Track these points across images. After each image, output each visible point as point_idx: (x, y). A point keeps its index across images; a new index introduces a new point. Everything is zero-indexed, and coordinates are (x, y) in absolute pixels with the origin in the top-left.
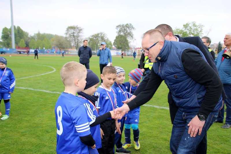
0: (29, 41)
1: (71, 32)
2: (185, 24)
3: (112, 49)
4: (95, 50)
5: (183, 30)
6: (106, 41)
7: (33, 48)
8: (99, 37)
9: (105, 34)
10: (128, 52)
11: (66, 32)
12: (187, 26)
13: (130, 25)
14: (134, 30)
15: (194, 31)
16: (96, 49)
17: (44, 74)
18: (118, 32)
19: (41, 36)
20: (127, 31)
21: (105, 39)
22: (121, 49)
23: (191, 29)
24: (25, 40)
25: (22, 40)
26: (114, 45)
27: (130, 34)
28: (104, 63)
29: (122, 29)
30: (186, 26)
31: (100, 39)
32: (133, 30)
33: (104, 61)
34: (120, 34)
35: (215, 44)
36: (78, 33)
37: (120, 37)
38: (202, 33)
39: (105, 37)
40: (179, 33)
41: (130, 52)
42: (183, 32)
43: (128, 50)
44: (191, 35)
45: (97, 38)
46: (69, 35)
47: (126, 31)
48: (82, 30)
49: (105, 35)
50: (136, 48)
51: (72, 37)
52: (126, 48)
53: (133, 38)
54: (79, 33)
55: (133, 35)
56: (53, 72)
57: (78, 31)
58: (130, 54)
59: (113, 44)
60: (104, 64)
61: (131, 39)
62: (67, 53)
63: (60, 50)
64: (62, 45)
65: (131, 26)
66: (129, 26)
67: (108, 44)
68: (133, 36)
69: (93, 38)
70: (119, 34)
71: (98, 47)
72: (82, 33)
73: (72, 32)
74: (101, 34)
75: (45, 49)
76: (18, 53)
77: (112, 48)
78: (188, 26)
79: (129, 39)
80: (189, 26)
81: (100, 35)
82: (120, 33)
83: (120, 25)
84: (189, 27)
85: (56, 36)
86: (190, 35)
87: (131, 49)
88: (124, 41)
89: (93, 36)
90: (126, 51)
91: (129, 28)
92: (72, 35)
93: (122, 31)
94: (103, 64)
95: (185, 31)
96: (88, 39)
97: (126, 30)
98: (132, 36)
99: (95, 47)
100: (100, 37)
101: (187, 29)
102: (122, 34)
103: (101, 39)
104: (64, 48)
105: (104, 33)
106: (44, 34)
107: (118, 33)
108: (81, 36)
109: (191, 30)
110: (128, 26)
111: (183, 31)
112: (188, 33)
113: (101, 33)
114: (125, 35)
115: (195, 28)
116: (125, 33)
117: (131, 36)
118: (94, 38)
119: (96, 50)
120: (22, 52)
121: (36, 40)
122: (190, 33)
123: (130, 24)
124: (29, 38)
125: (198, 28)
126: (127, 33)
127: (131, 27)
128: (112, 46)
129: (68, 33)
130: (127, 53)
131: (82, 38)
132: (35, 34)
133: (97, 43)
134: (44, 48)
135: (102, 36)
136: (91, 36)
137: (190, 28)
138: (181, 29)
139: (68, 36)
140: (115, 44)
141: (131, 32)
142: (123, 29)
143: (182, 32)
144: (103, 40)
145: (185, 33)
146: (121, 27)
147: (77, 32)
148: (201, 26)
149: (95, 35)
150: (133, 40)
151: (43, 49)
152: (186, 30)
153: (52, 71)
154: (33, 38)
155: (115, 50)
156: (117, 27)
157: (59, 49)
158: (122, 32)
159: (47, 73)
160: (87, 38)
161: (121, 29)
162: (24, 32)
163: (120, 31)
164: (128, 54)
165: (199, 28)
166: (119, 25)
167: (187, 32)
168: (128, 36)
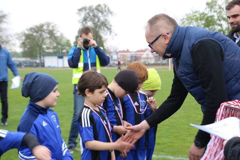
4: (38, 58)
5: (206, 12)
6: (58, 38)
8: (44, 31)
9: (56, 25)
12: (214, 3)
13: (103, 7)
14: (112, 16)
16: (38, 56)
18: (81, 21)
20: (99, 19)
21: (56, 35)
23: (221, 10)
27: (105, 25)
29: (89, 15)
30: (211, 5)
31: (46, 35)
32: (110, 15)
34: (86, 25)
39: (55, 32)
40: (199, 19)
42: (206, 16)
44: (222, 21)
45: (40, 32)
47: (96, 20)
48: (6, 17)
50: (118, 51)
53: (111, 32)
55: (110, 26)
65: (107, 8)
66: (102, 9)
67: (63, 46)
68: (112, 28)
69: (30, 33)
70: (84, 25)
71: (43, 51)
72: (6, 22)
74: (48, 27)
78: (215, 5)
79: (104, 34)
80: (217, 3)
81: (45, 28)
82: (86, 23)
83: (86, 7)
84: (217, 7)
86: (220, 21)
87: (110, 52)
89: (31, 29)
91: (102, 13)
93: (89, 19)
95: (209, 15)
96: (21, 35)
97: (97, 16)
98: (109, 29)
99: (38, 52)
100: (46, 31)
101: (213, 10)
102: (90, 24)
103: (49, 36)
105: (52, 23)
107: (82, 23)
108: (6, 30)
109: (220, 12)
110: (100, 8)
111: (205, 14)
112: (216, 18)
113: (47, 22)
116: (95, 22)
117: (107, 28)
118: (35, 34)
119: (40, 57)
122: (220, 18)
123: (105, 5)
126: (99, 23)
127: (107, 11)
131: (8, 33)
133: (41, 44)
135: (50, 28)
136: (27, 30)
138: (201, 12)
141: (107, 20)
142: (91, 14)
143: (204, 16)
144: (53, 38)
145: (210, 19)
146: (88, 11)
149: (37, 27)
150: (111, 36)
152: (212, 12)
156: (80, 10)
158: (89, 21)
160: (18, 33)
161: (87, 15)
163: (85, 19)
166: (83, 8)
167: (214, 16)
168: (101, 28)
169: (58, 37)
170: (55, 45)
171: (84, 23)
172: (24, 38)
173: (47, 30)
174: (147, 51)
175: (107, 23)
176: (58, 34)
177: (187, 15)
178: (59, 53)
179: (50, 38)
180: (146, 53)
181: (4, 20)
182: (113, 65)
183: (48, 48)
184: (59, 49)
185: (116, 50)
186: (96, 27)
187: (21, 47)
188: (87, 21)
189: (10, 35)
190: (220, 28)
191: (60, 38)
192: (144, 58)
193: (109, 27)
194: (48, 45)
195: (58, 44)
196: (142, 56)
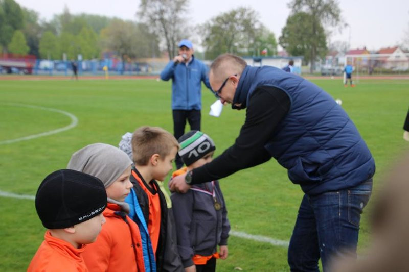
0: (39, 36)
1: (154, 9)
3: (274, 56)
6: (256, 32)
7: (49, 56)
8: (236, 21)
9: (253, 12)
10: (324, 63)
11: (140, 10)
17: (34, 137)
18: (292, 5)
19: (72, 20)
20: (320, 1)
21: (252, 27)
22: (303, 57)
24: (26, 34)
25: (19, 33)
26: (281, 43)
27: (330, 11)
28: (187, 106)
31: (238, 27)
33: (188, 100)
34: (299, 11)
36: (173, 13)
37: (300, 18)
39: (252, 22)
41: (329, 63)
43: (322, 58)
45: (230, 23)
46: (149, 19)
48: (186, 2)
49: (255, 14)
50: (348, 50)
51: (158, 23)
52: (317, 53)
53: (338, 20)
54: (177, 10)
55: (339, 11)
56: (66, 128)
57: (174, 6)
58: (330, 70)
59: (277, 41)
60: (190, 109)
61: (332, 24)
62: (144, 69)
63: (123, 63)
64: (129, 48)
67: (265, 43)
69: (217, 24)
70: (296, 11)
72: (185, 10)
73: (158, 9)
74: (243, 14)
75: (83, 60)
76: (4, 71)
77: (277, 53)
79: (327, 25)
81: (238, 16)
82: (299, 8)
85: (116, 22)
87: (335, 53)
88: (311, 30)
89: (218, 19)
90: (318, 61)
92: (157, 17)
93: (304, 1)
94: (185, 108)
96: (204, 27)
98: (336, 16)
100: (240, 22)
102: (305, 9)
103: (243, 28)
104: (133, 57)
105: (249, 9)
106: (83, 16)
107: (294, 7)
113: (241, 9)
114: (314, 13)
116: (313, 5)
117: (332, 13)
118: (224, 26)
120: (14, 70)
121: (59, 33)
124: (39, 29)
126: (319, 8)
128: (275, 45)
129: (146, 13)
130: (321, 66)
132: (56, 16)
133: (231, 41)
134: (80, 58)
135: (246, 17)
136: (213, 20)
139: (145, 20)
140: (285, 42)
141: (332, 2)
147: (172, 9)
149: (226, 15)
150: (337, 27)
151: (76, 58)
153: (62, 127)
154: (49, 27)
155: (283, 60)
157: (120, 59)
158: (304, 4)
159: (45, 134)
160: (201, 24)
162: (25, 9)
163: (298, 2)
164: (322, 69)
168: (323, 15)
169: (256, 30)
170: (252, 42)
171: (297, 7)
172: (207, 32)
173: (240, 19)
174: (398, 50)
175: (333, 7)
176: (257, 26)
178: (257, 55)
179: (244, 31)
180: (395, 54)
181: (183, 7)
182: (338, 73)
183: (241, 47)
184: (257, 47)
185: (345, 49)
187: (203, 45)
188: (301, 4)
189: (191, 28)
191: (259, 31)
193: (336, 13)
194: (241, 43)
195: (256, 40)
196: (389, 59)
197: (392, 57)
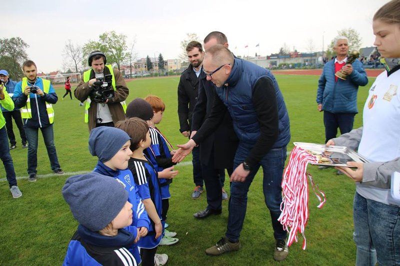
2: (102, 35)
5: (100, 42)
12: (105, 37)
13: (17, 40)
14: (26, 47)
15: (115, 44)
20: (15, 50)
27: (21, 55)
30: (103, 37)
32: (24, 47)
34: (4, 55)
35: (142, 59)
37: (5, 59)
38: (126, 45)
40: (96, 47)
42: (101, 46)
47: (13, 50)
65: (20, 41)
68: (28, 57)
79: (21, 62)
80: (108, 37)
83: (2, 41)
84: (108, 39)
86: (111, 48)
88: (13, 65)
91: (17, 45)
93: (5, 50)
95: (103, 44)
97: (13, 48)
98: (25, 58)
101: (105, 41)
102: (7, 54)
109: (111, 42)
110: (14, 41)
111: (100, 44)
115: (116, 39)
116: (11, 52)
117: (23, 56)
123: (18, 38)
125: (119, 39)
126: (15, 53)
127: (21, 43)
137: (110, 40)
138: (97, 42)
141: (22, 50)
142: (7, 46)
143: (99, 45)
145: (103, 48)
146: (3, 44)
148: (123, 37)
152: (105, 43)
158: (6, 52)
161: (4, 47)
163: (2, 50)
165: (121, 39)
167: (105, 46)
168: (18, 57)
175: (23, 53)
177: (87, 45)
180: (58, 75)
186: (13, 56)
190: (111, 53)
192: (57, 78)
196: (55, 78)
197: (57, 76)
